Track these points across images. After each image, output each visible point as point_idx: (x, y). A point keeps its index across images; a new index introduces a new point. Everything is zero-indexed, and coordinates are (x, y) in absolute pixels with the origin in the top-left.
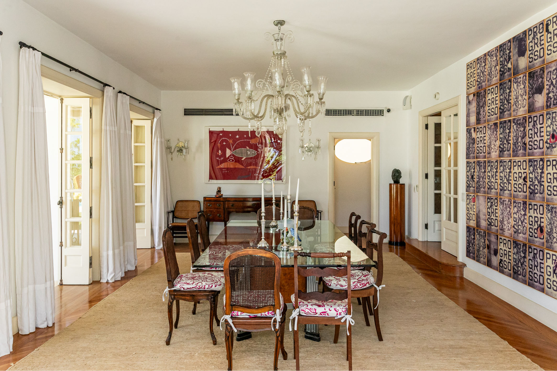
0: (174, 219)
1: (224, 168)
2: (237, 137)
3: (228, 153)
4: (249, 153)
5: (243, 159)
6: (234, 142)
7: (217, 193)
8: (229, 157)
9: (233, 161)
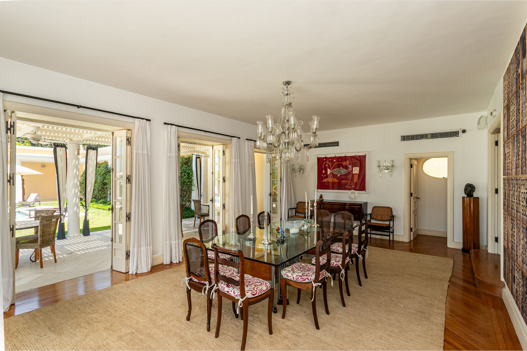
0: (297, 213)
1: (326, 182)
2: (335, 161)
3: (329, 171)
4: (342, 171)
5: (338, 176)
6: (333, 164)
7: (320, 199)
8: (329, 174)
9: (332, 177)
